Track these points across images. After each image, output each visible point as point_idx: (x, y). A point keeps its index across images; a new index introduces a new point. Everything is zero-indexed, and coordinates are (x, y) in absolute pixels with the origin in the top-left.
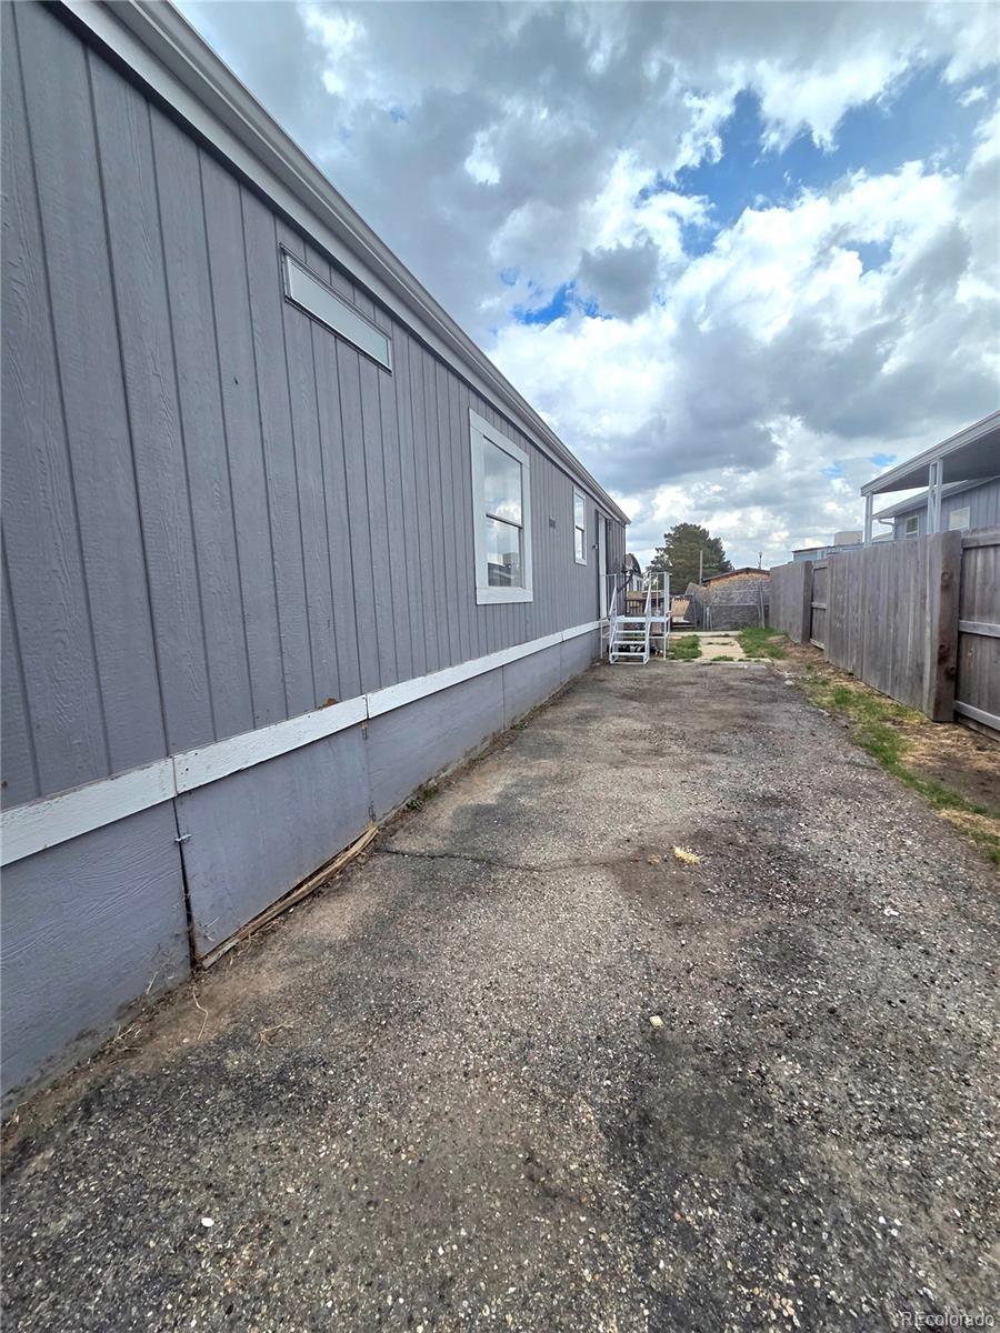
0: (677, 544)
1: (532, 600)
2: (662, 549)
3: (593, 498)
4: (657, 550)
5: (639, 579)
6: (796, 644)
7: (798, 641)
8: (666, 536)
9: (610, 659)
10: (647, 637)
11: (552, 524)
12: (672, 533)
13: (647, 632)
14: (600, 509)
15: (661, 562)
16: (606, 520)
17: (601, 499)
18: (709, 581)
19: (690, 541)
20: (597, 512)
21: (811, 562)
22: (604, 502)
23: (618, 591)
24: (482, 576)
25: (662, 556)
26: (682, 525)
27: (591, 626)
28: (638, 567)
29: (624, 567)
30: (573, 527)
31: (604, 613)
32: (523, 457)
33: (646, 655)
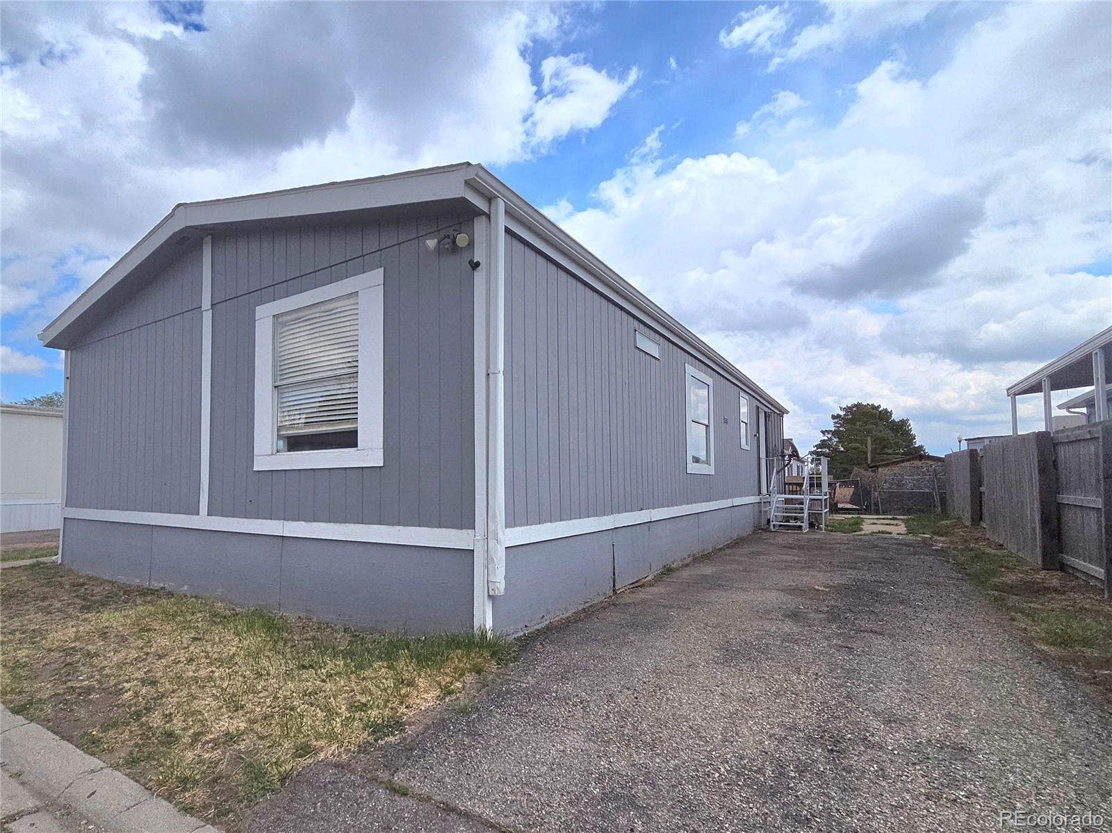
0: (849, 426)
1: (713, 473)
2: (828, 432)
3: (753, 397)
4: (823, 432)
5: (800, 464)
6: (966, 527)
7: (968, 523)
8: (833, 417)
9: (772, 527)
10: (806, 511)
11: (726, 422)
12: (842, 413)
13: (806, 507)
14: (759, 405)
15: (829, 447)
16: (765, 413)
17: (761, 397)
18: (877, 467)
19: (866, 423)
20: (758, 408)
21: (976, 450)
22: (764, 399)
23: (778, 472)
24: (690, 459)
25: (830, 439)
26: (855, 406)
27: (753, 499)
28: (797, 452)
29: (783, 452)
30: (740, 421)
31: (764, 490)
32: (709, 380)
33: (805, 525)
